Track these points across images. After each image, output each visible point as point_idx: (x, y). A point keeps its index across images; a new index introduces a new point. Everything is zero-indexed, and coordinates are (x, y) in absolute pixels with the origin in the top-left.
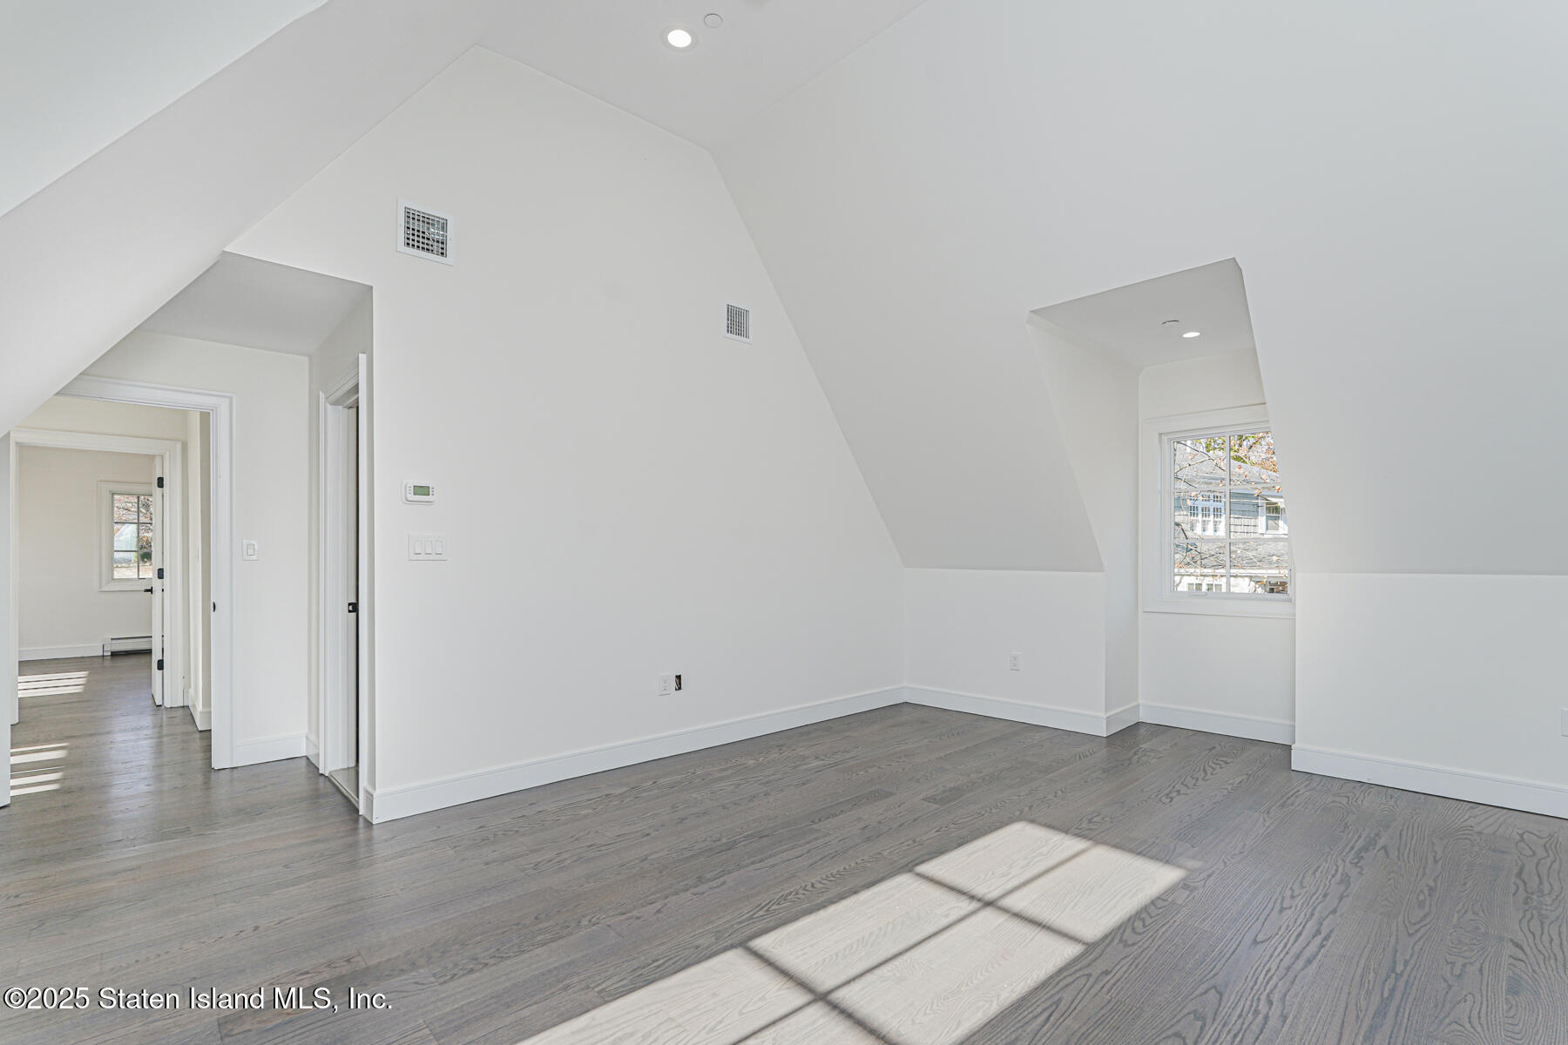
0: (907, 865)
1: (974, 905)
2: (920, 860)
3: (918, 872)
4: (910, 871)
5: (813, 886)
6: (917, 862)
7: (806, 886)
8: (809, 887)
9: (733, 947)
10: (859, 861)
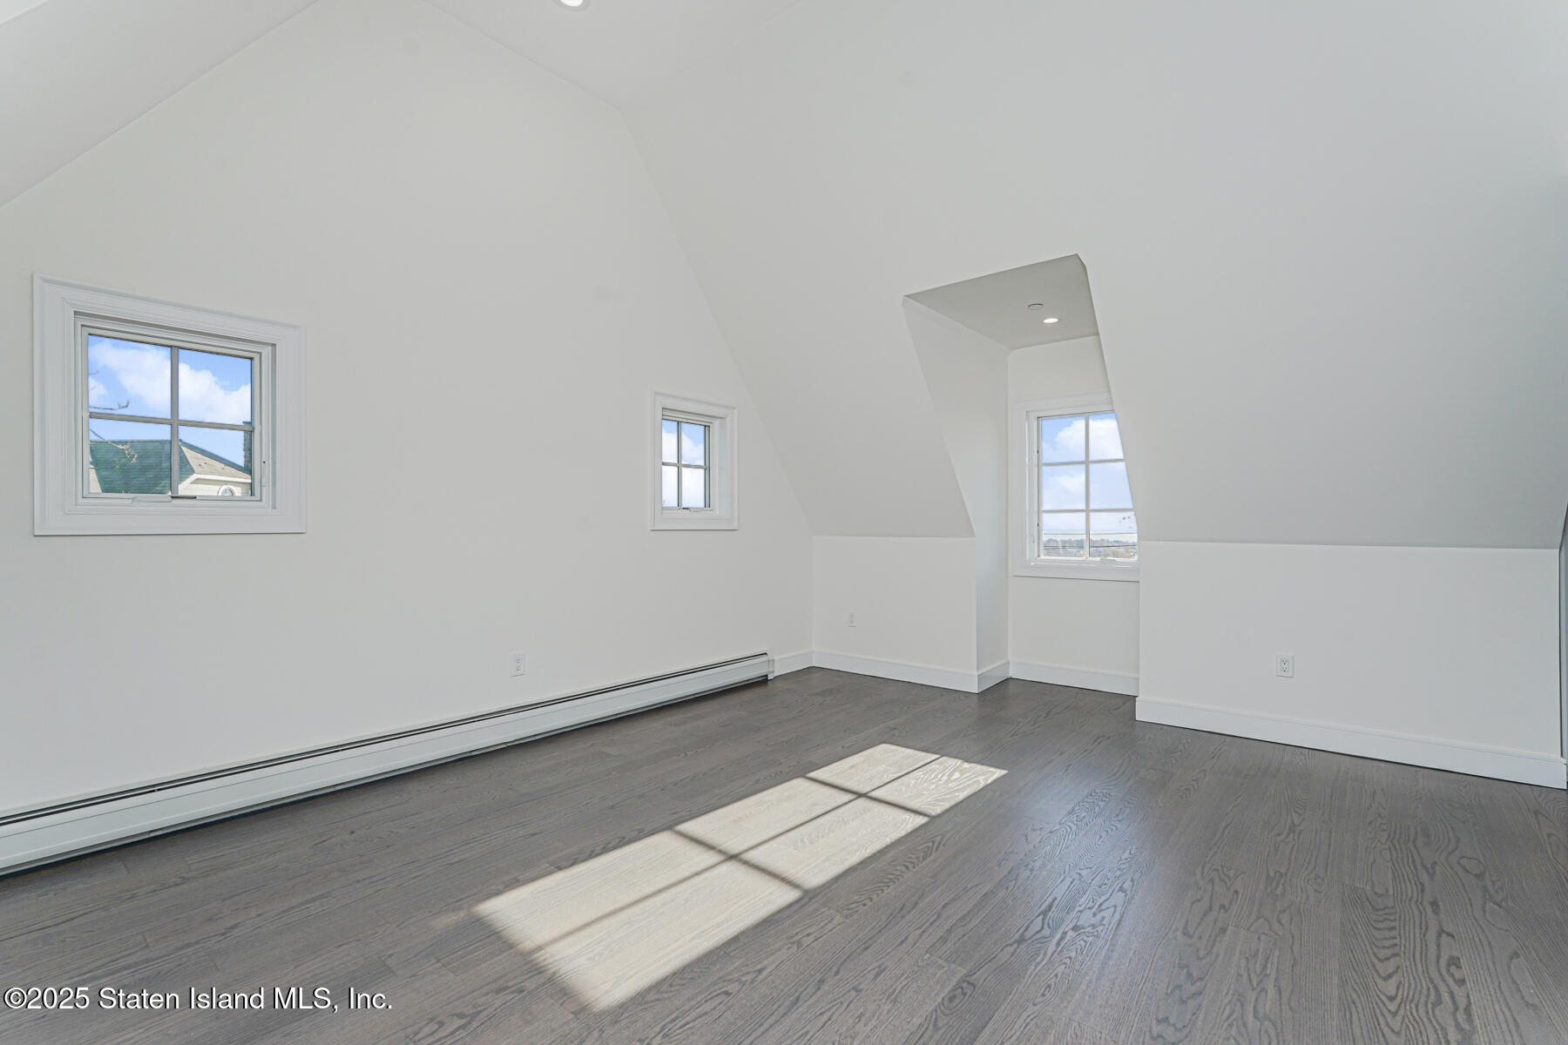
0: (811, 899)
1: (747, 856)
2: (794, 908)
3: (798, 890)
4: (806, 892)
5: (907, 868)
6: (798, 906)
7: (914, 867)
8: (911, 866)
9: (939, 816)
10: (870, 903)
